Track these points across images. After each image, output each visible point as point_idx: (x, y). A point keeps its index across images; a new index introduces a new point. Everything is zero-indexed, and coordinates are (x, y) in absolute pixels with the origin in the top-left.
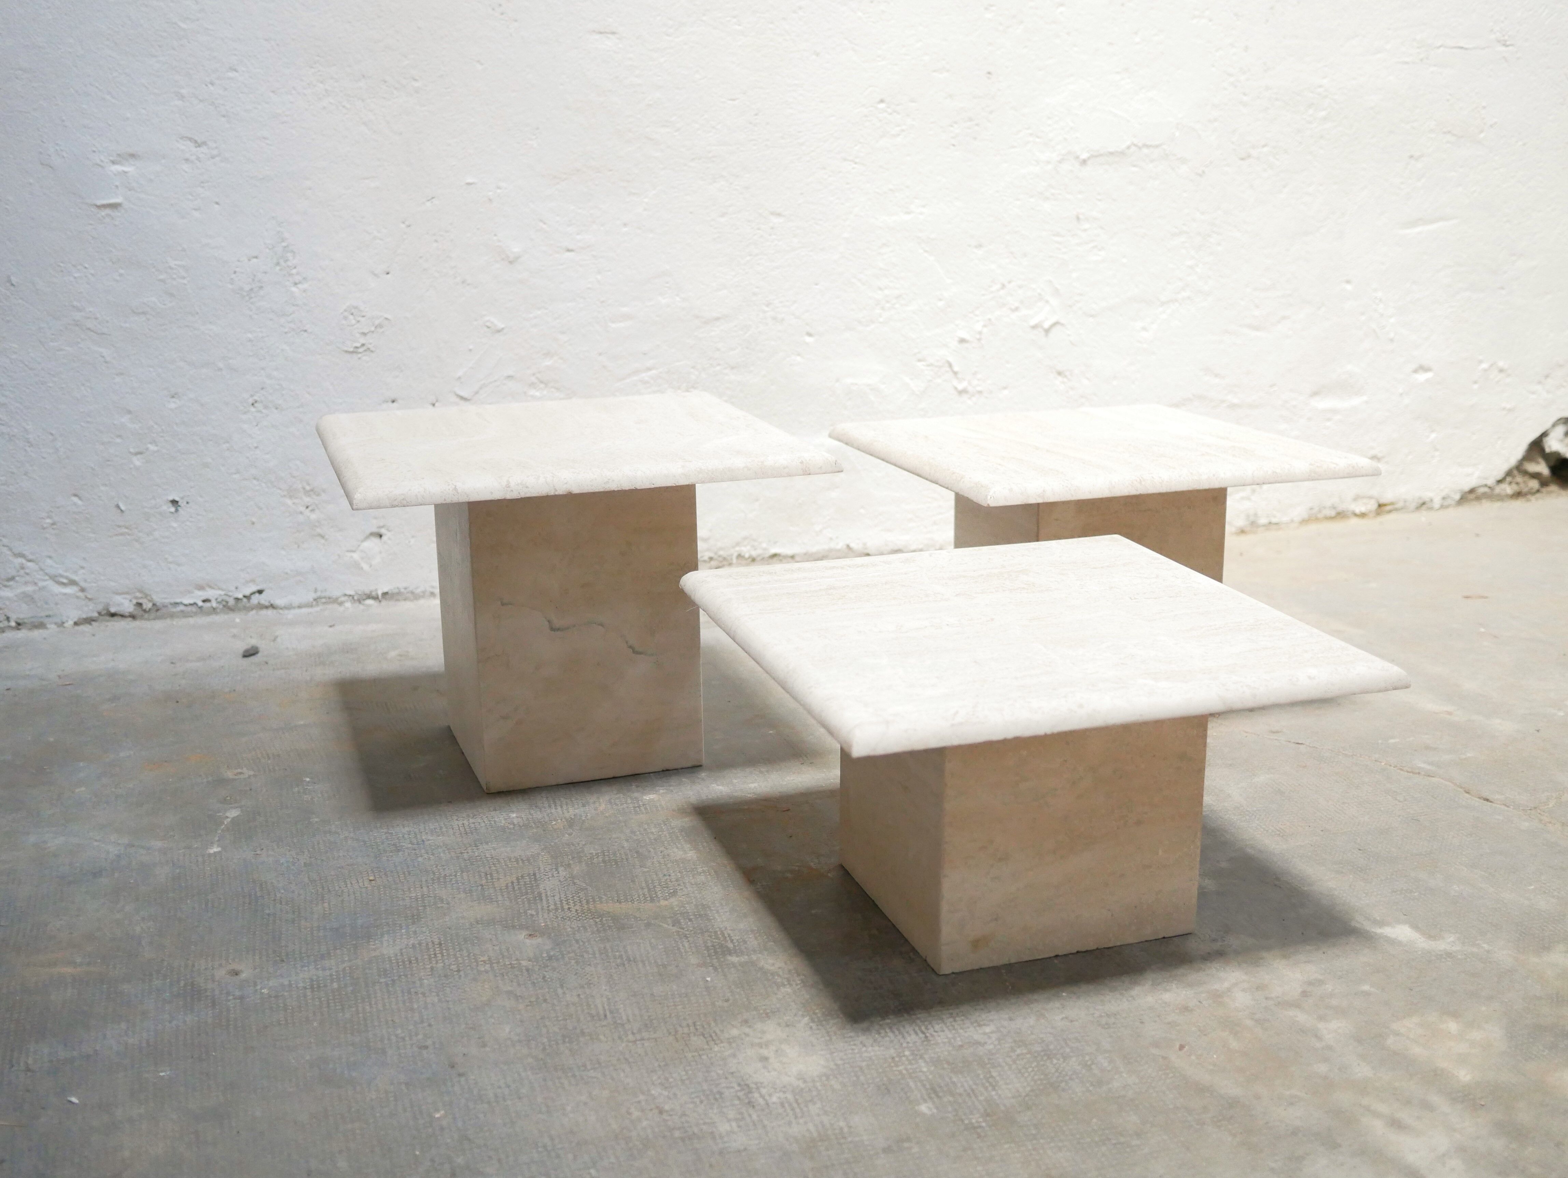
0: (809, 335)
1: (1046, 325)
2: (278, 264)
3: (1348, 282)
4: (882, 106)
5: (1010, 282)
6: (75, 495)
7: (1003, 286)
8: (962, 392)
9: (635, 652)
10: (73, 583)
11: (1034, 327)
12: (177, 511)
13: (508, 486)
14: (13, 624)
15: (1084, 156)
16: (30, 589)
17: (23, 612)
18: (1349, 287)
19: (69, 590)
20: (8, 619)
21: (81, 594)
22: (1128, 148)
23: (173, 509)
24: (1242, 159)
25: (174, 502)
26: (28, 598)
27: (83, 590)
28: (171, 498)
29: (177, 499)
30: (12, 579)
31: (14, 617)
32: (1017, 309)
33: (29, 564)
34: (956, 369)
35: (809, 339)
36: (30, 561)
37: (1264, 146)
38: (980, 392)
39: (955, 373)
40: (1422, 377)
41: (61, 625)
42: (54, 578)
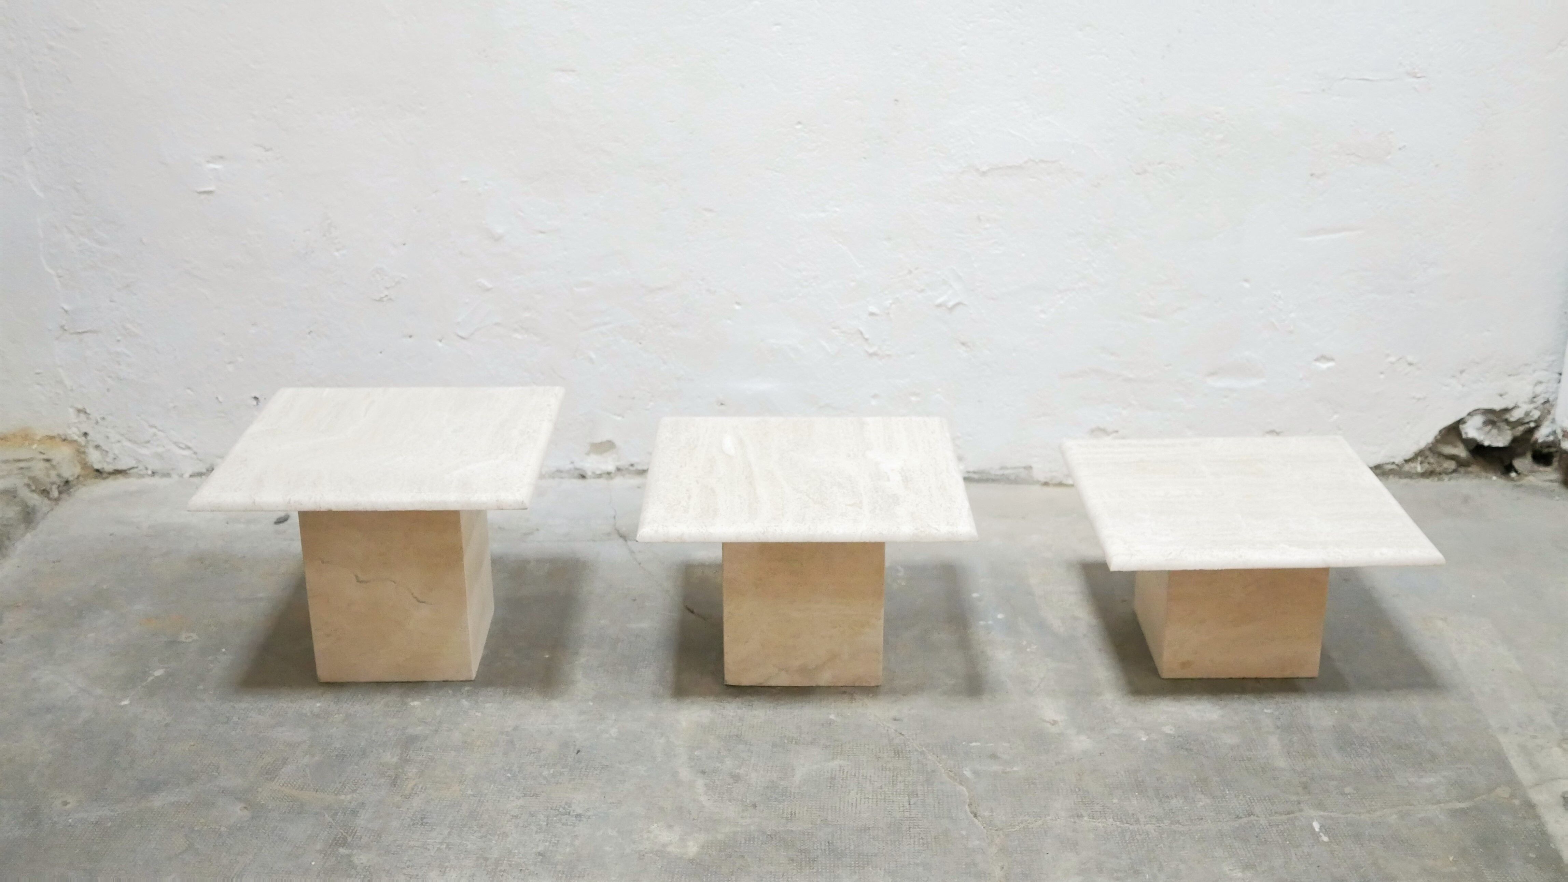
0: (738, 303)
1: (951, 304)
2: (324, 235)
3: (1246, 281)
4: (799, 127)
5: (916, 269)
6: (189, 388)
7: (910, 272)
8: (872, 355)
9: (419, 601)
10: (188, 448)
11: (939, 306)
12: (258, 404)
13: (289, 503)
14: (150, 472)
15: (985, 168)
16: (160, 450)
17: (155, 465)
18: (1247, 285)
19: (186, 453)
20: (147, 469)
21: (194, 456)
22: (1026, 162)
23: (255, 403)
24: (1138, 174)
25: (256, 398)
26: (159, 456)
27: (195, 453)
28: (253, 395)
29: (258, 396)
30: (148, 442)
31: (150, 468)
32: (922, 291)
33: (160, 433)
34: (867, 336)
35: (737, 307)
36: (160, 430)
37: (1160, 163)
38: (889, 356)
39: (866, 340)
40: (1324, 366)
41: (181, 476)
42: (175, 443)
